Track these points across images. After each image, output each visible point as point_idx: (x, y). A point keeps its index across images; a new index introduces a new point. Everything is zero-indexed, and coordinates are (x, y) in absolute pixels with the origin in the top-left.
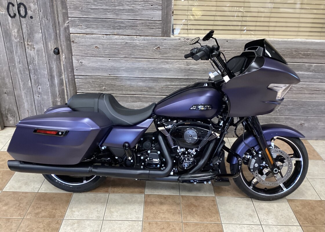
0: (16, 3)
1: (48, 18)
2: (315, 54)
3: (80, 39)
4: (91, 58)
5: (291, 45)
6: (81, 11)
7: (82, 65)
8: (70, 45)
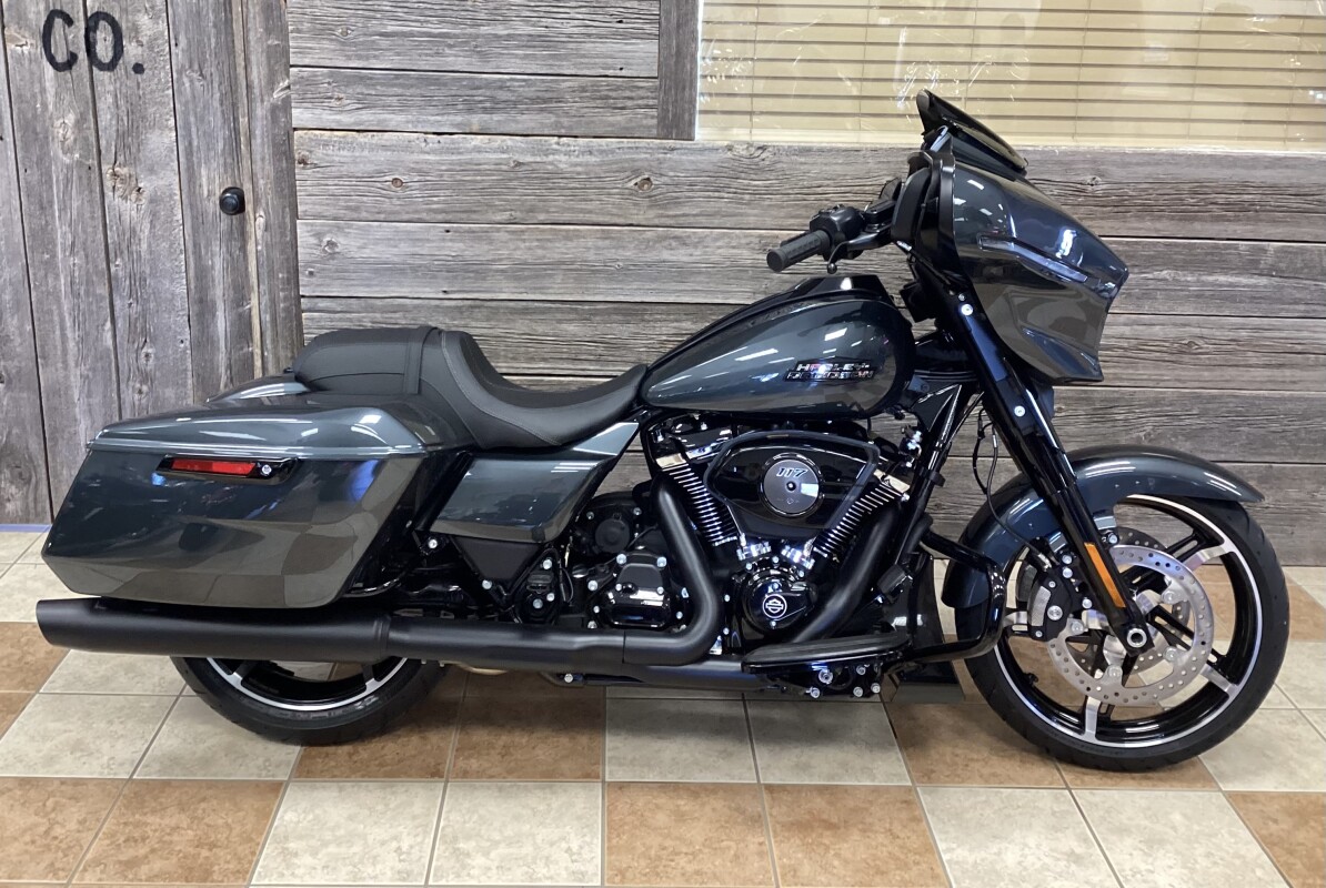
0: (81, 13)
1: (207, 71)
2: (1272, 203)
3: (330, 152)
4: (369, 226)
6: (343, 43)
7: (333, 256)
8: (292, 174)
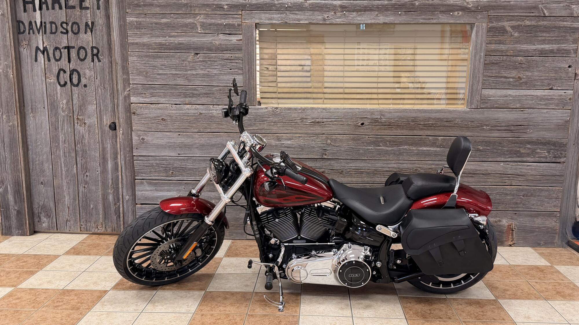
0: (68, 70)
1: (106, 86)
4: (155, 133)
5: (406, 114)
6: (146, 77)
7: (143, 143)
8: (130, 117)
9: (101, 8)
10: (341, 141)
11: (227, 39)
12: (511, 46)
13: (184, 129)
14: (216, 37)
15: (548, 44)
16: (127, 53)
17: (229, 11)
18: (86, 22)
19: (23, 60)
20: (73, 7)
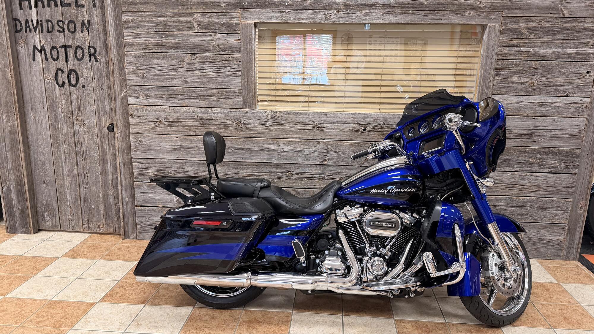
0: (66, 70)
1: (104, 87)
3: (140, 112)
4: (153, 136)
6: (143, 78)
7: (141, 145)
8: (128, 119)
9: (97, 6)
10: (342, 146)
11: (225, 39)
12: (526, 49)
13: (182, 131)
14: (213, 37)
15: (566, 47)
16: (123, 53)
17: (227, 9)
18: (83, 21)
19: (21, 60)
20: (69, 5)
